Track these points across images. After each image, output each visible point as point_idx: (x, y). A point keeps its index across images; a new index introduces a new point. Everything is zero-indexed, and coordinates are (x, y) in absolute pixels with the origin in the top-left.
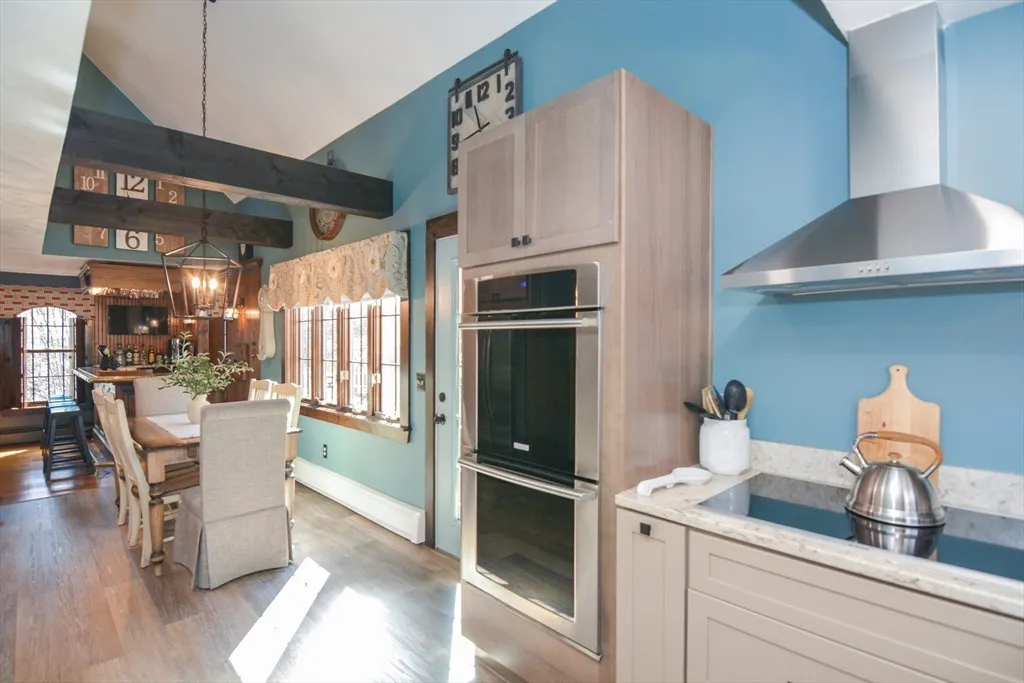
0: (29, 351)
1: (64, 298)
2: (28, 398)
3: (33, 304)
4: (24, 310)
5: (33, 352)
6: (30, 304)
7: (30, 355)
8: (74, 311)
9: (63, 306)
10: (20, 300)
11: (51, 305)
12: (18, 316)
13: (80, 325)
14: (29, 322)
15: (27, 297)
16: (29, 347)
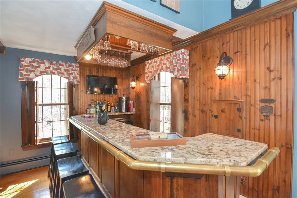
0: (40, 105)
1: (62, 69)
2: (40, 137)
3: (43, 73)
4: (37, 76)
5: (43, 105)
6: (41, 72)
7: (40, 107)
8: (67, 78)
9: (61, 74)
10: (35, 69)
11: (54, 73)
12: (34, 80)
13: (71, 87)
14: (39, 85)
15: (39, 67)
16: (39, 102)
